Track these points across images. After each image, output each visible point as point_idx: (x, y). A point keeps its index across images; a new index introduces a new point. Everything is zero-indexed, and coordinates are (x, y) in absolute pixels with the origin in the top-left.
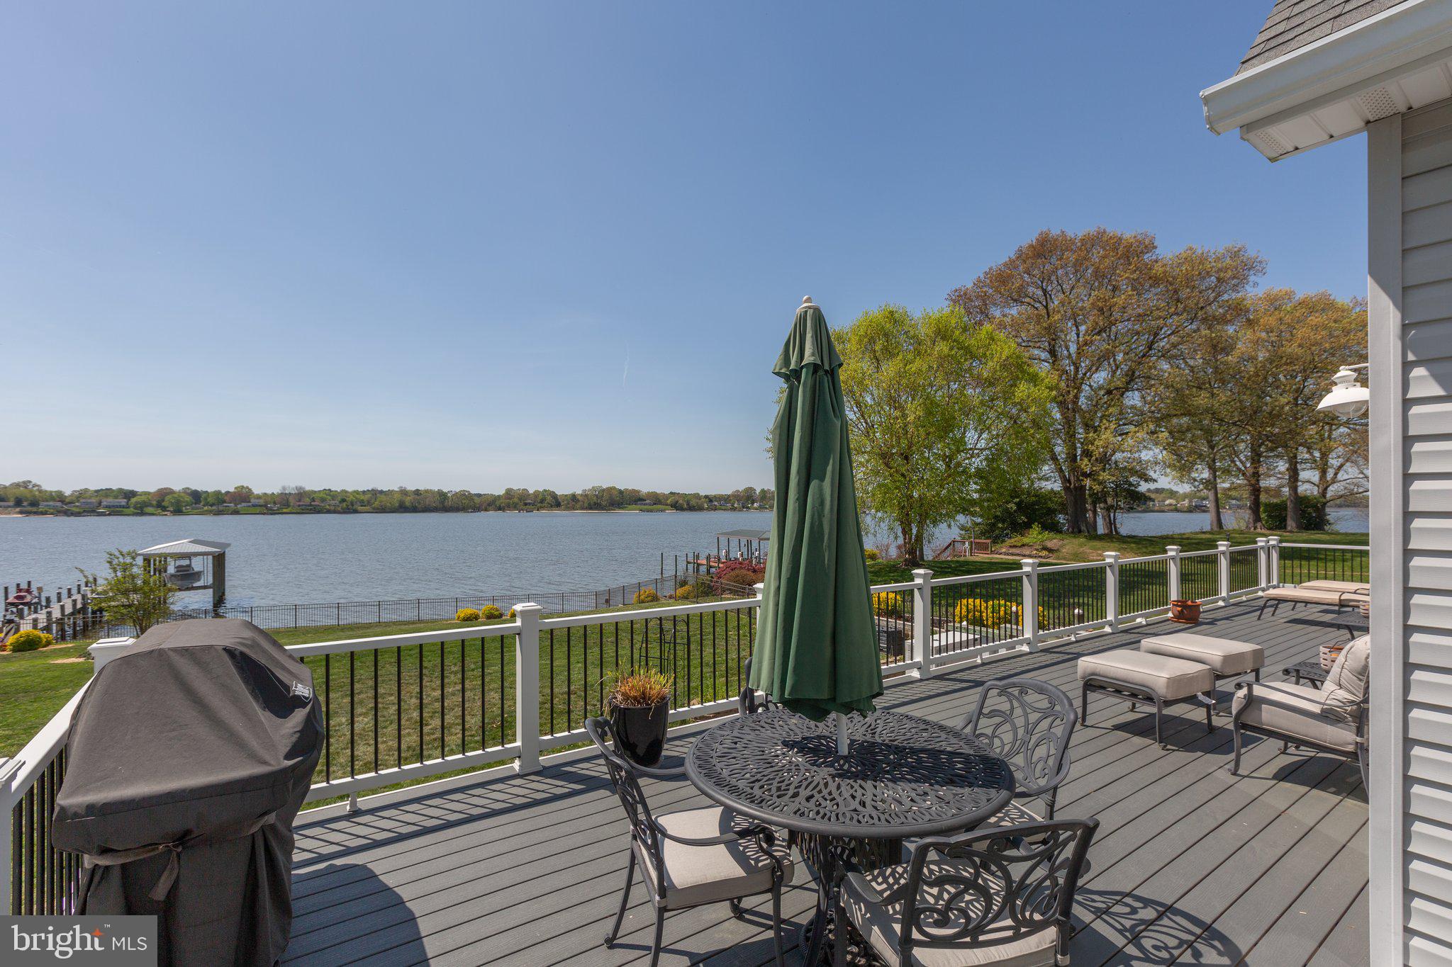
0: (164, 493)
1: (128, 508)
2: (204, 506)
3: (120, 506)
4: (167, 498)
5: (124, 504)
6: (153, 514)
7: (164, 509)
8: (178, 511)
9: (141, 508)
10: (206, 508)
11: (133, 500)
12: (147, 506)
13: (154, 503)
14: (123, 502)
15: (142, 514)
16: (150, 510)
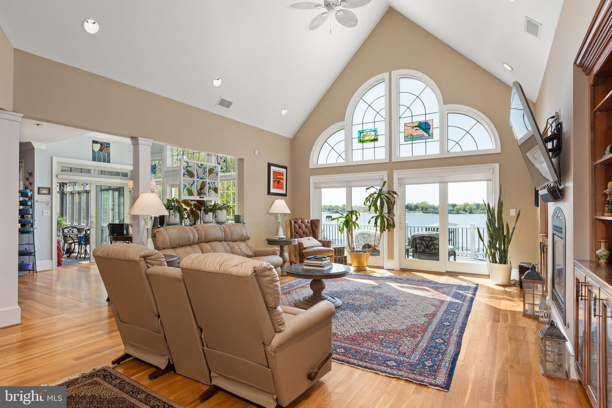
0: (466, 205)
1: (454, 211)
2: (481, 210)
3: (451, 210)
4: (467, 207)
5: (452, 209)
6: (462, 214)
7: (466, 211)
8: (471, 212)
9: (458, 211)
10: (481, 211)
11: (455, 208)
12: (460, 210)
13: (463, 209)
14: (452, 208)
15: (458, 213)
16: (461, 212)
